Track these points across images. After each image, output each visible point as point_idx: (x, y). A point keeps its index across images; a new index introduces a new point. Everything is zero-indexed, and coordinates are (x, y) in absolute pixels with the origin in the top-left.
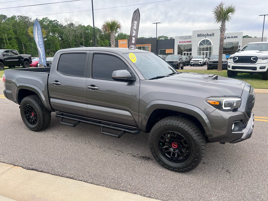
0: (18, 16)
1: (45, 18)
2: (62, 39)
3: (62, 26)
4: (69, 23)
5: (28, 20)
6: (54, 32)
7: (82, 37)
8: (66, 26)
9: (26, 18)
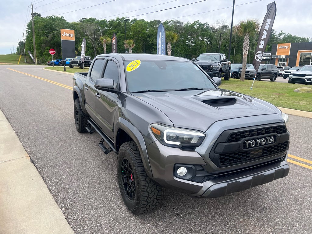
0: (170, 21)
1: (196, 21)
2: (211, 44)
3: (214, 29)
4: (221, 25)
5: (180, 24)
6: (203, 36)
7: (235, 41)
8: (219, 29)
9: (178, 22)
